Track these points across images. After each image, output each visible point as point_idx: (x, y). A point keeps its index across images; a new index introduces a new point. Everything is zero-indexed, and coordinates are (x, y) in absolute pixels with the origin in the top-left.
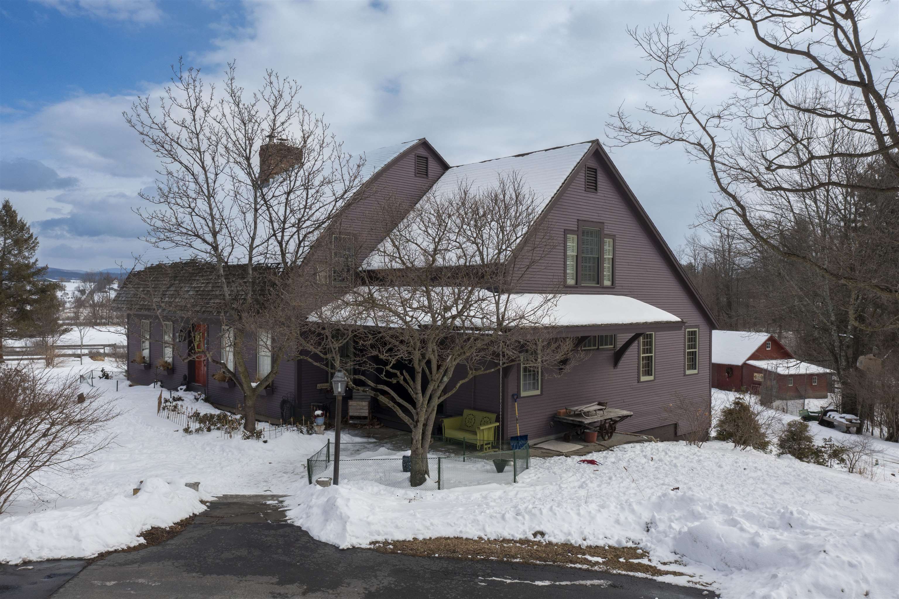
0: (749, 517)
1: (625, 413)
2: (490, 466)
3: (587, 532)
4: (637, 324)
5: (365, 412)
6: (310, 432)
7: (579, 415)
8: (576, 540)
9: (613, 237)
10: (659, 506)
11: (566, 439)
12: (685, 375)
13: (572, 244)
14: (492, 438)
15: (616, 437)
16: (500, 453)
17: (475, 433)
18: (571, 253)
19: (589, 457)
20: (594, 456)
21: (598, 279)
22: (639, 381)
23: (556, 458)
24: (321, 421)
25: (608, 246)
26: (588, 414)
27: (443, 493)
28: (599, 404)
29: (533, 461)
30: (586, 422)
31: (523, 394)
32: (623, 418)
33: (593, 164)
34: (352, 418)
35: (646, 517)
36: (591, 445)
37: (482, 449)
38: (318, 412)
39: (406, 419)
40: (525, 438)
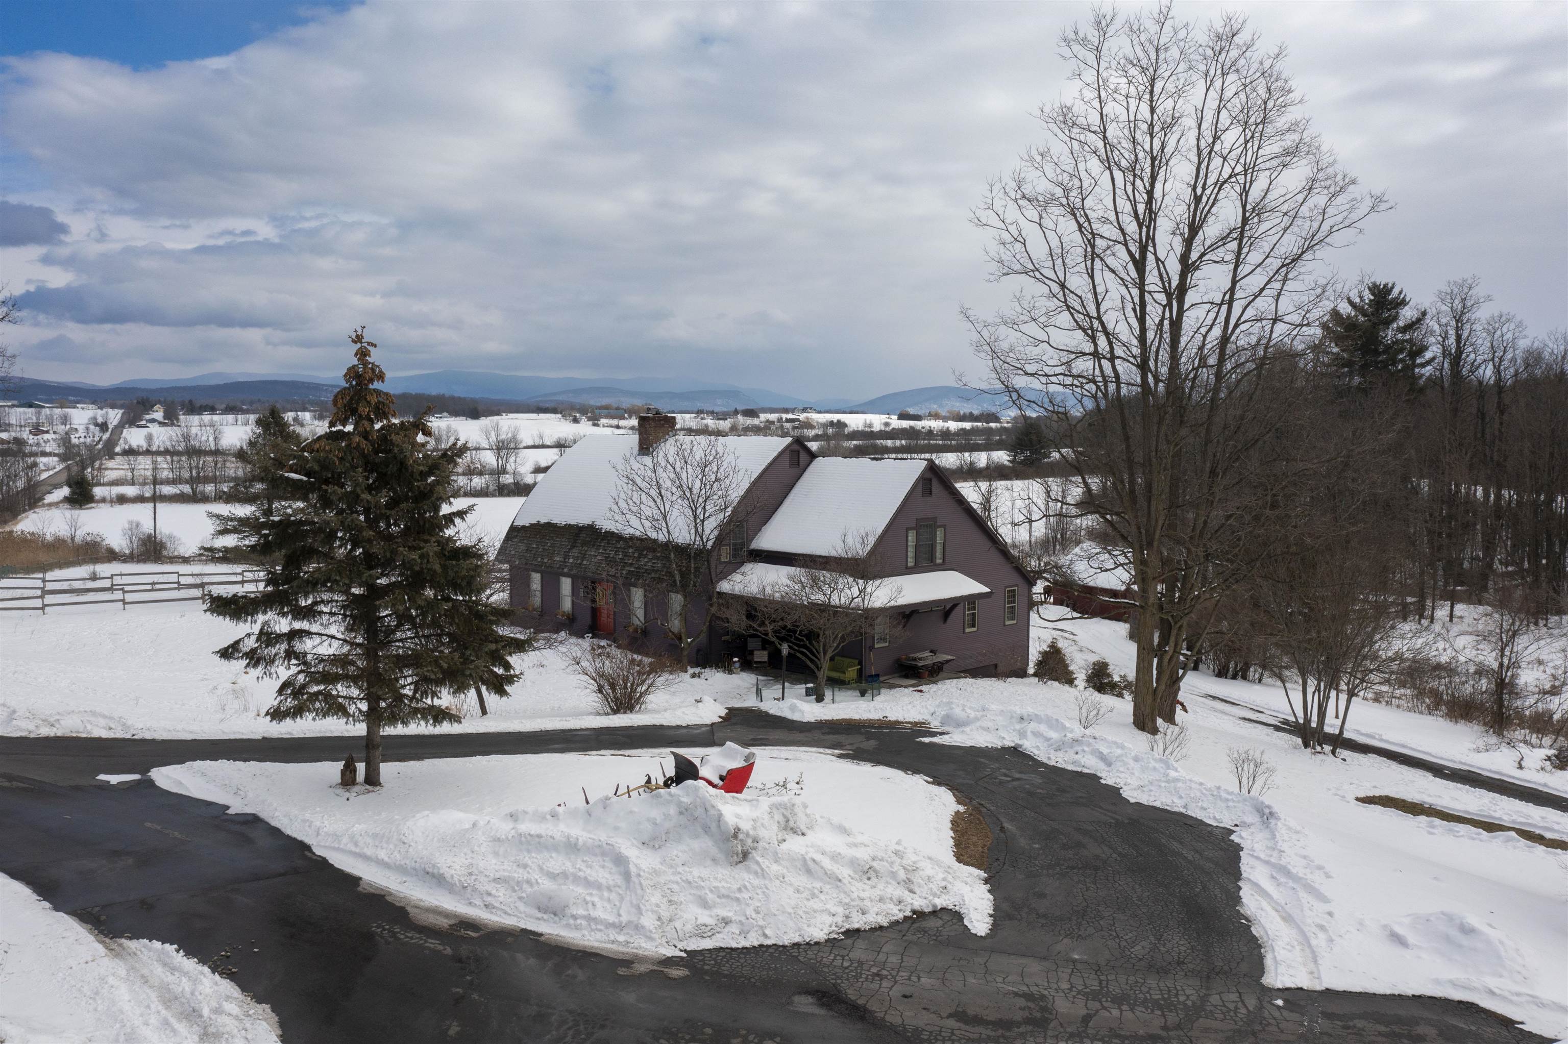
0: (971, 708)
1: (950, 657)
2: (858, 693)
3: (906, 716)
4: (955, 598)
5: (765, 659)
6: (730, 672)
7: (915, 660)
8: (901, 719)
9: (944, 526)
10: (939, 706)
11: (906, 677)
12: (1005, 625)
13: (912, 536)
14: (855, 677)
15: (942, 675)
16: (864, 685)
17: (844, 673)
18: (912, 543)
19: (919, 688)
20: (923, 688)
21: (932, 559)
22: (964, 632)
23: (898, 689)
24: (737, 665)
25: (940, 534)
26: (920, 659)
27: (836, 705)
28: (931, 652)
29: (883, 691)
30: (920, 665)
31: (876, 646)
32: (948, 661)
33: (929, 475)
34: (756, 662)
35: (932, 710)
36: (923, 681)
37: (849, 683)
38: (736, 659)
39: (812, 666)
40: (878, 676)
